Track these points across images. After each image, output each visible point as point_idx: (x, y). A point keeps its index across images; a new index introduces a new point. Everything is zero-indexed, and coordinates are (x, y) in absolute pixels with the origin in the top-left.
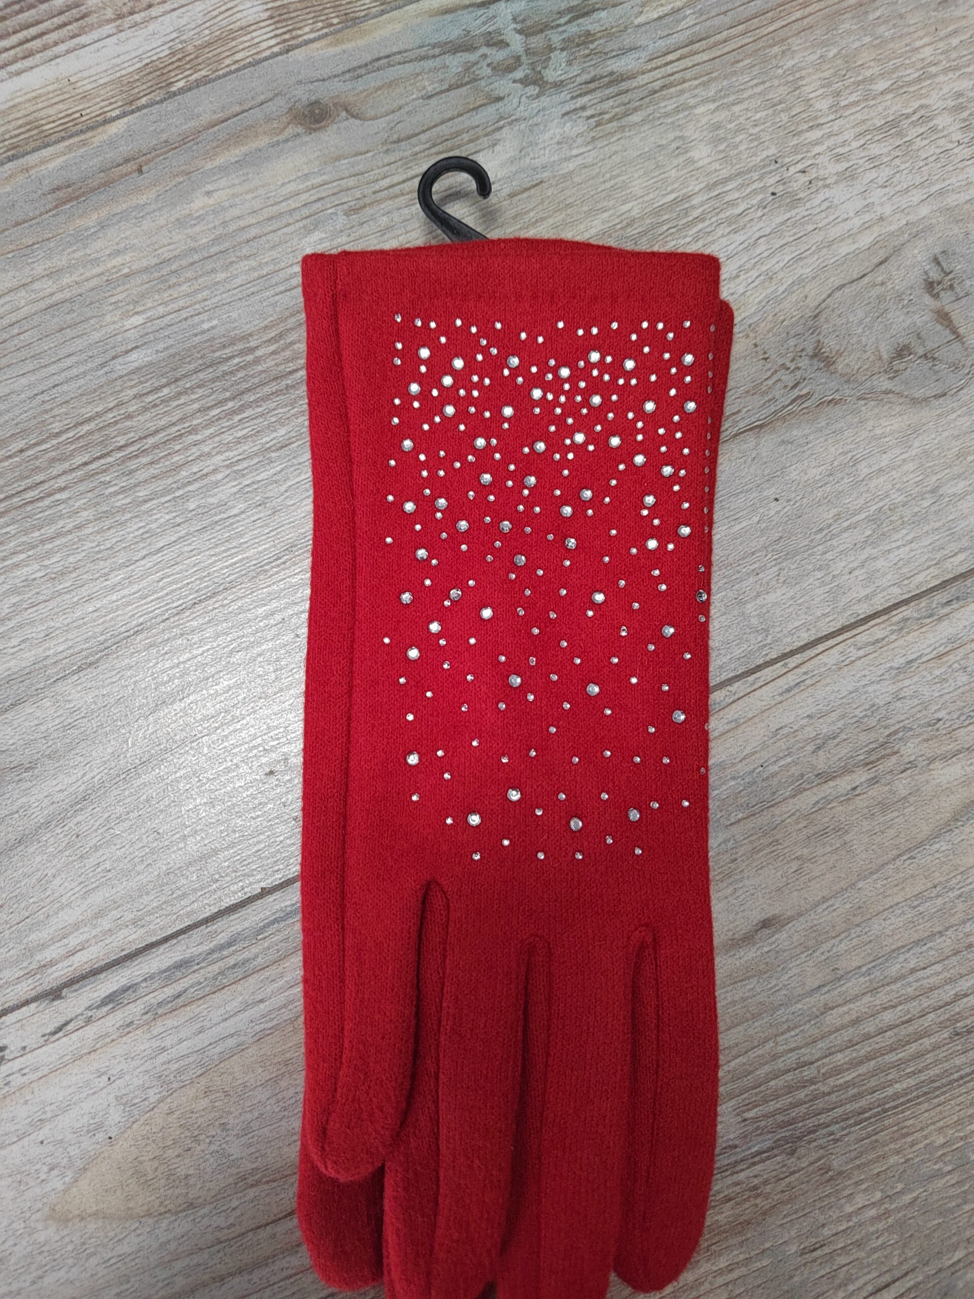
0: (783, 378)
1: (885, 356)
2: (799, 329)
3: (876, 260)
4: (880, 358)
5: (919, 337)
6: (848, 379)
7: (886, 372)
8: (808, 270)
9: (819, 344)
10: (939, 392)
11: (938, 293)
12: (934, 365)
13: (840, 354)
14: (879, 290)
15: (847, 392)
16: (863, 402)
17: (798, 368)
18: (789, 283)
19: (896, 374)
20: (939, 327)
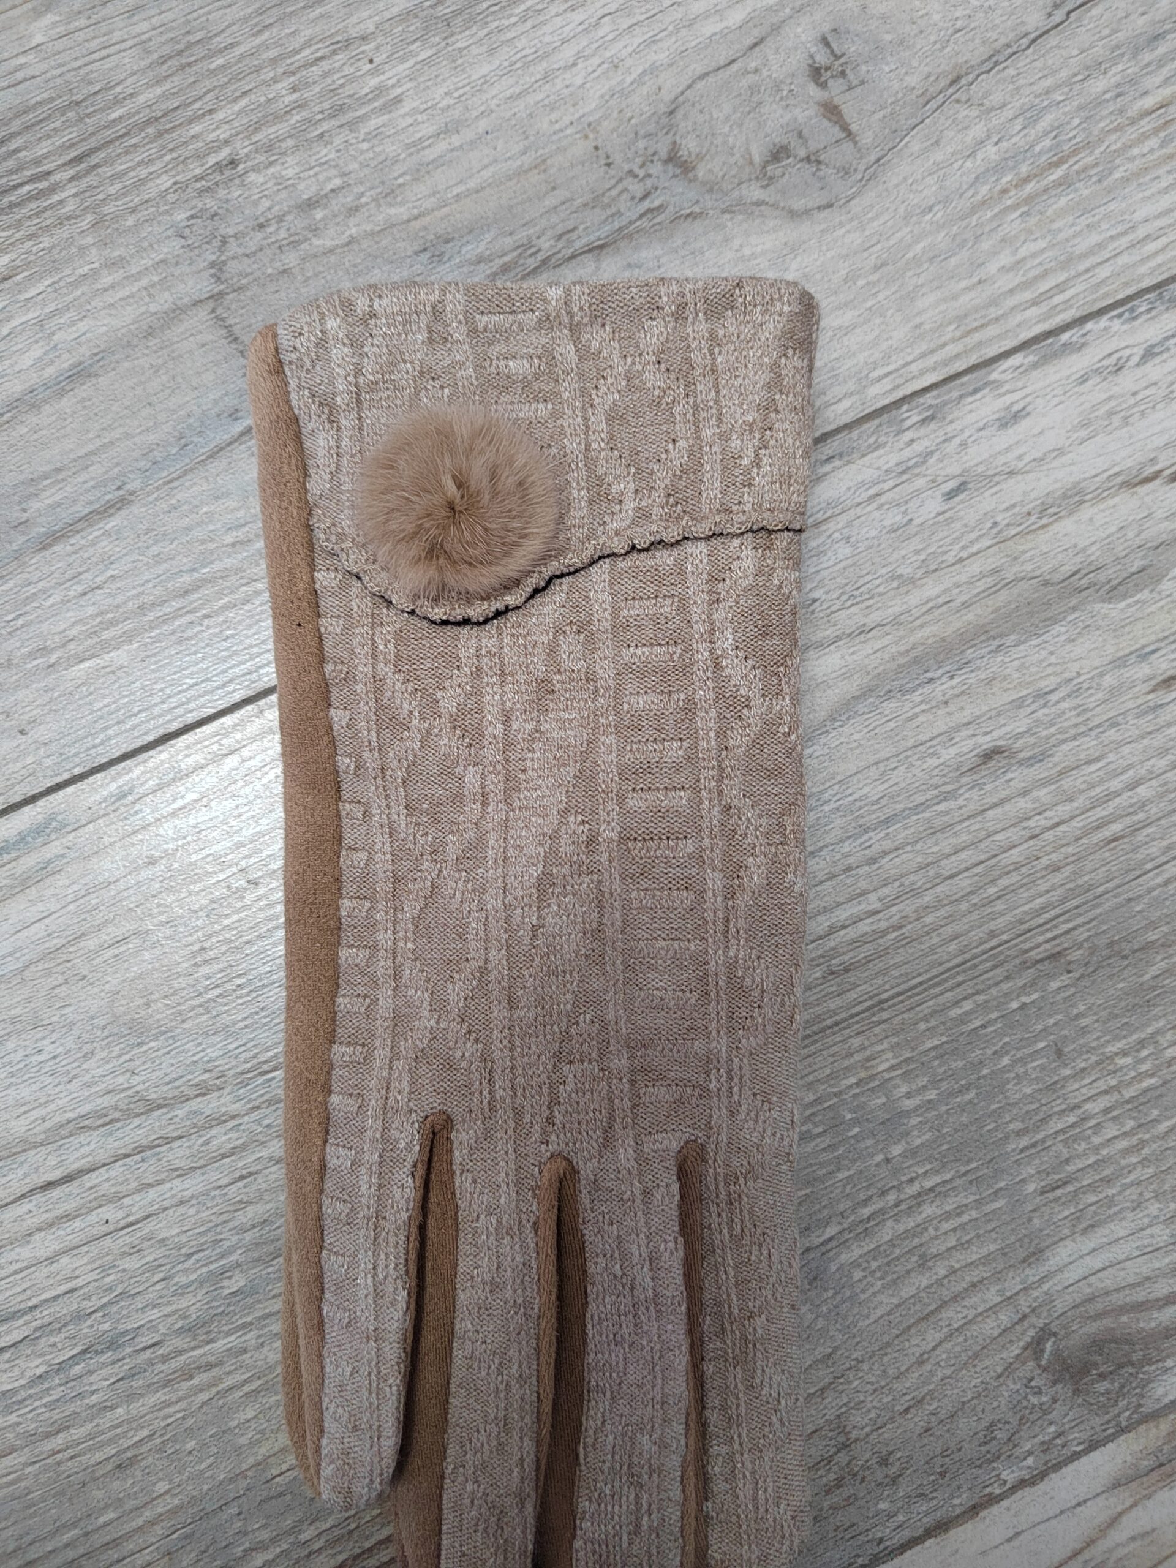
0: (630, 187)
1: (757, 159)
2: (651, 128)
3: (749, 41)
4: (751, 163)
5: (800, 135)
6: (711, 188)
7: (757, 178)
8: (662, 56)
9: (675, 146)
10: (824, 202)
11: (826, 82)
12: (818, 170)
13: (700, 157)
14: (752, 78)
15: (709, 204)
16: (727, 216)
17: (650, 176)
18: (640, 71)
19: (769, 181)
20: (826, 123)
